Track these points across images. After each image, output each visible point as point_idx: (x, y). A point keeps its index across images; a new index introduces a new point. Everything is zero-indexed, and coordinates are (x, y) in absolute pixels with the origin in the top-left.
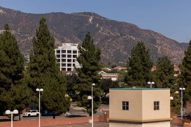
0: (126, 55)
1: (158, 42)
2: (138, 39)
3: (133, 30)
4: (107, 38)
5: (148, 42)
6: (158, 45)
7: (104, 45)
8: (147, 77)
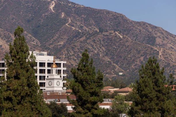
0: (109, 61)
1: (158, 41)
2: (127, 37)
3: (119, 23)
4: (77, 35)
5: (143, 41)
6: (158, 46)
7: (74, 47)
8: (162, 108)
